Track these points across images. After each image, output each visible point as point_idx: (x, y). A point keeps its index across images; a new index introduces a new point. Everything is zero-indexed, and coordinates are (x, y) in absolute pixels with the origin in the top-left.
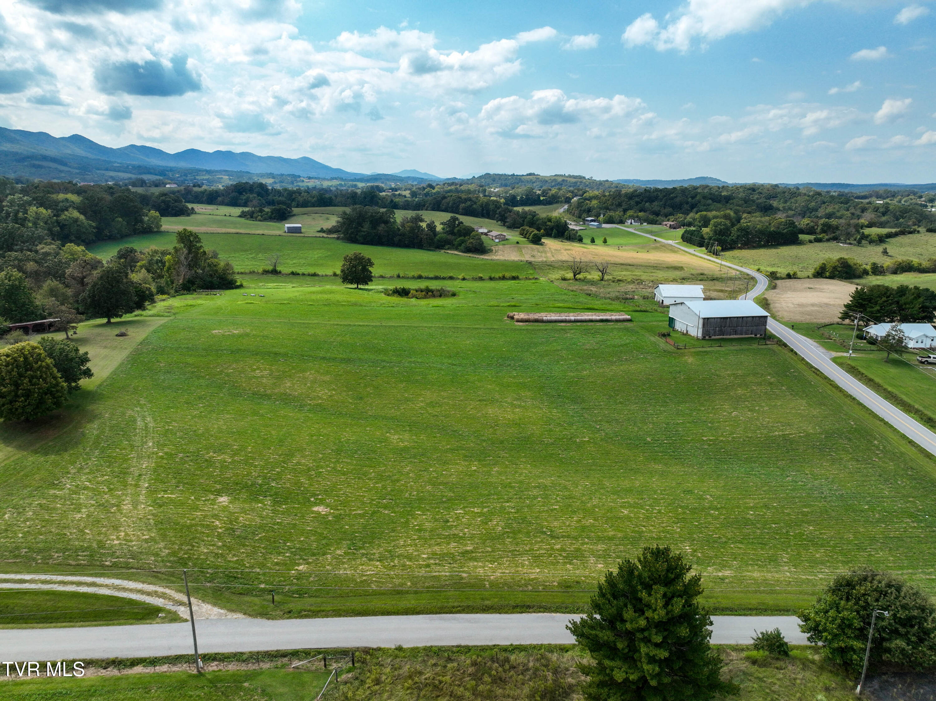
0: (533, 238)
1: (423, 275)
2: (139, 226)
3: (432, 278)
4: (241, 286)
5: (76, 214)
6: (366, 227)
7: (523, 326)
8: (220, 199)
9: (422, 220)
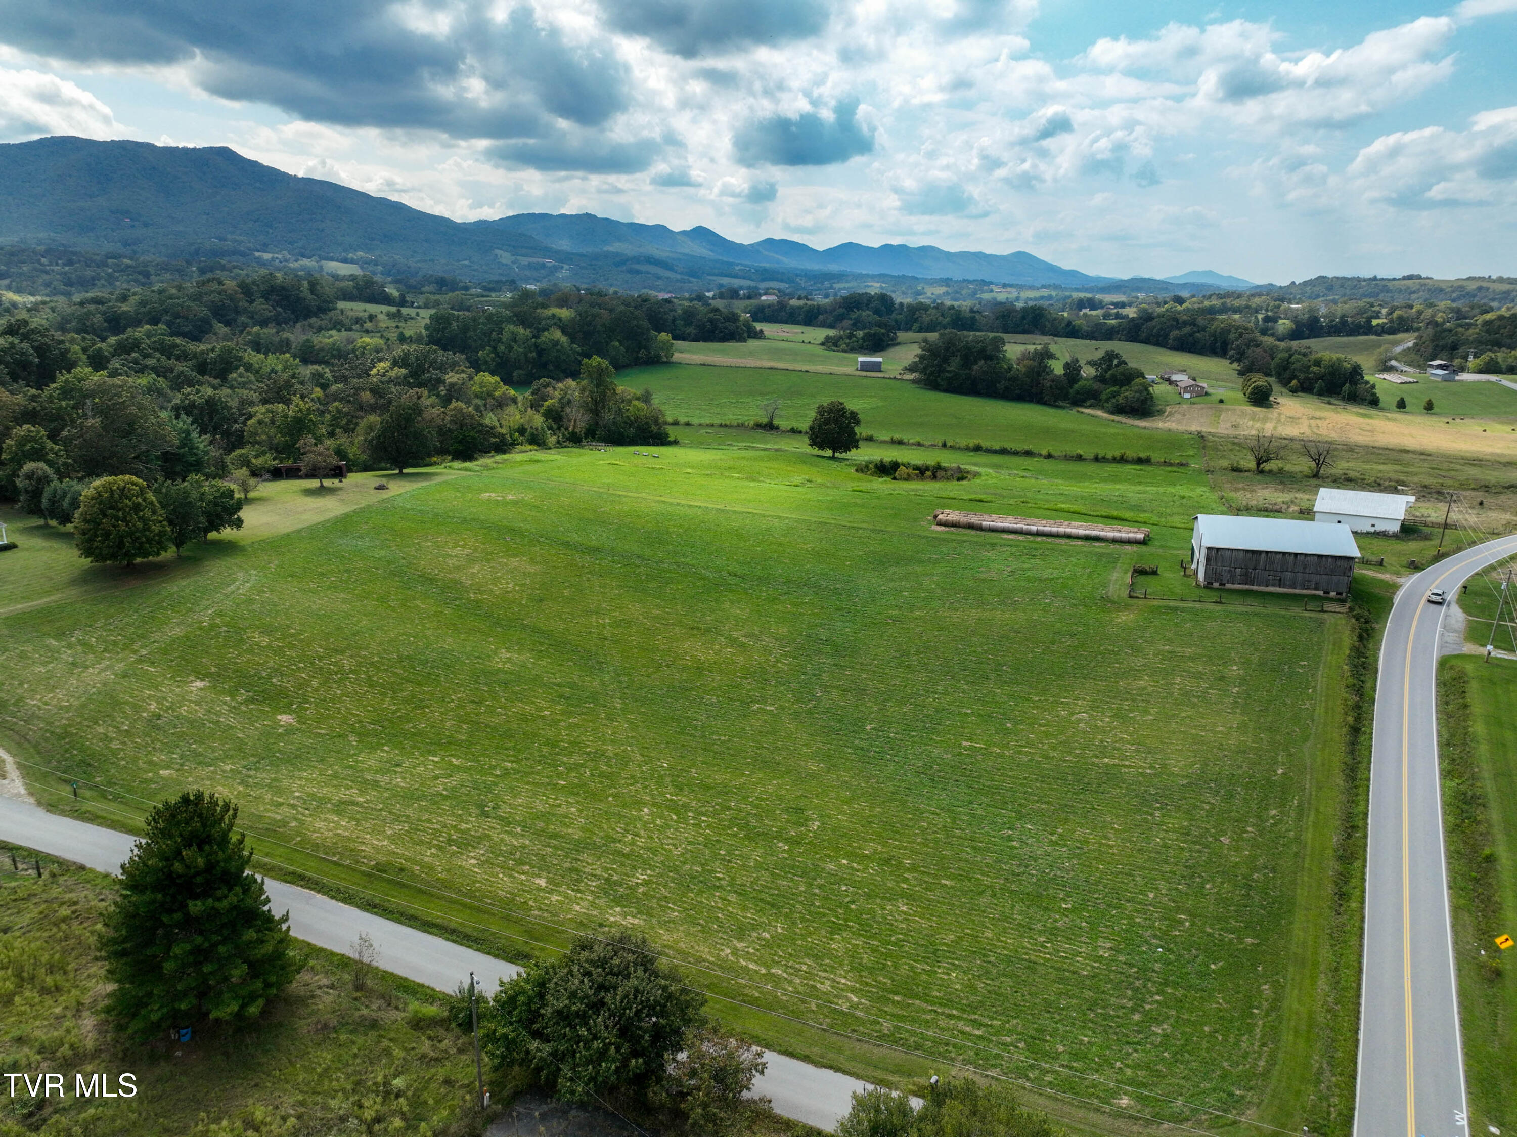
0: (1252, 393)
1: (985, 444)
2: (642, 353)
3: (995, 452)
4: (675, 443)
5: (557, 335)
6: (954, 365)
7: (942, 532)
8: (821, 317)
9: (1051, 356)
